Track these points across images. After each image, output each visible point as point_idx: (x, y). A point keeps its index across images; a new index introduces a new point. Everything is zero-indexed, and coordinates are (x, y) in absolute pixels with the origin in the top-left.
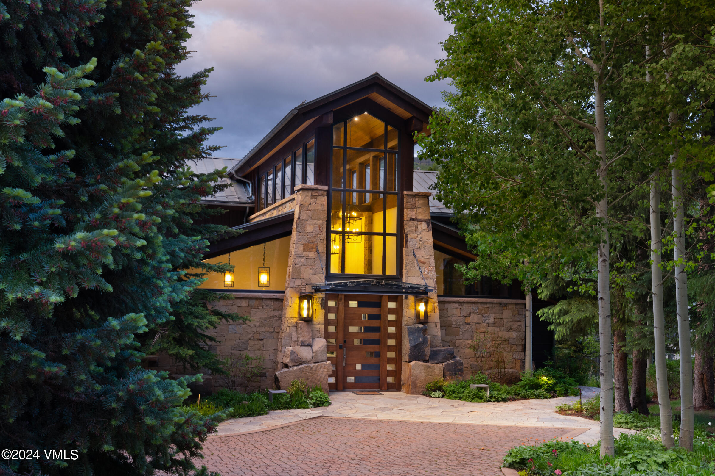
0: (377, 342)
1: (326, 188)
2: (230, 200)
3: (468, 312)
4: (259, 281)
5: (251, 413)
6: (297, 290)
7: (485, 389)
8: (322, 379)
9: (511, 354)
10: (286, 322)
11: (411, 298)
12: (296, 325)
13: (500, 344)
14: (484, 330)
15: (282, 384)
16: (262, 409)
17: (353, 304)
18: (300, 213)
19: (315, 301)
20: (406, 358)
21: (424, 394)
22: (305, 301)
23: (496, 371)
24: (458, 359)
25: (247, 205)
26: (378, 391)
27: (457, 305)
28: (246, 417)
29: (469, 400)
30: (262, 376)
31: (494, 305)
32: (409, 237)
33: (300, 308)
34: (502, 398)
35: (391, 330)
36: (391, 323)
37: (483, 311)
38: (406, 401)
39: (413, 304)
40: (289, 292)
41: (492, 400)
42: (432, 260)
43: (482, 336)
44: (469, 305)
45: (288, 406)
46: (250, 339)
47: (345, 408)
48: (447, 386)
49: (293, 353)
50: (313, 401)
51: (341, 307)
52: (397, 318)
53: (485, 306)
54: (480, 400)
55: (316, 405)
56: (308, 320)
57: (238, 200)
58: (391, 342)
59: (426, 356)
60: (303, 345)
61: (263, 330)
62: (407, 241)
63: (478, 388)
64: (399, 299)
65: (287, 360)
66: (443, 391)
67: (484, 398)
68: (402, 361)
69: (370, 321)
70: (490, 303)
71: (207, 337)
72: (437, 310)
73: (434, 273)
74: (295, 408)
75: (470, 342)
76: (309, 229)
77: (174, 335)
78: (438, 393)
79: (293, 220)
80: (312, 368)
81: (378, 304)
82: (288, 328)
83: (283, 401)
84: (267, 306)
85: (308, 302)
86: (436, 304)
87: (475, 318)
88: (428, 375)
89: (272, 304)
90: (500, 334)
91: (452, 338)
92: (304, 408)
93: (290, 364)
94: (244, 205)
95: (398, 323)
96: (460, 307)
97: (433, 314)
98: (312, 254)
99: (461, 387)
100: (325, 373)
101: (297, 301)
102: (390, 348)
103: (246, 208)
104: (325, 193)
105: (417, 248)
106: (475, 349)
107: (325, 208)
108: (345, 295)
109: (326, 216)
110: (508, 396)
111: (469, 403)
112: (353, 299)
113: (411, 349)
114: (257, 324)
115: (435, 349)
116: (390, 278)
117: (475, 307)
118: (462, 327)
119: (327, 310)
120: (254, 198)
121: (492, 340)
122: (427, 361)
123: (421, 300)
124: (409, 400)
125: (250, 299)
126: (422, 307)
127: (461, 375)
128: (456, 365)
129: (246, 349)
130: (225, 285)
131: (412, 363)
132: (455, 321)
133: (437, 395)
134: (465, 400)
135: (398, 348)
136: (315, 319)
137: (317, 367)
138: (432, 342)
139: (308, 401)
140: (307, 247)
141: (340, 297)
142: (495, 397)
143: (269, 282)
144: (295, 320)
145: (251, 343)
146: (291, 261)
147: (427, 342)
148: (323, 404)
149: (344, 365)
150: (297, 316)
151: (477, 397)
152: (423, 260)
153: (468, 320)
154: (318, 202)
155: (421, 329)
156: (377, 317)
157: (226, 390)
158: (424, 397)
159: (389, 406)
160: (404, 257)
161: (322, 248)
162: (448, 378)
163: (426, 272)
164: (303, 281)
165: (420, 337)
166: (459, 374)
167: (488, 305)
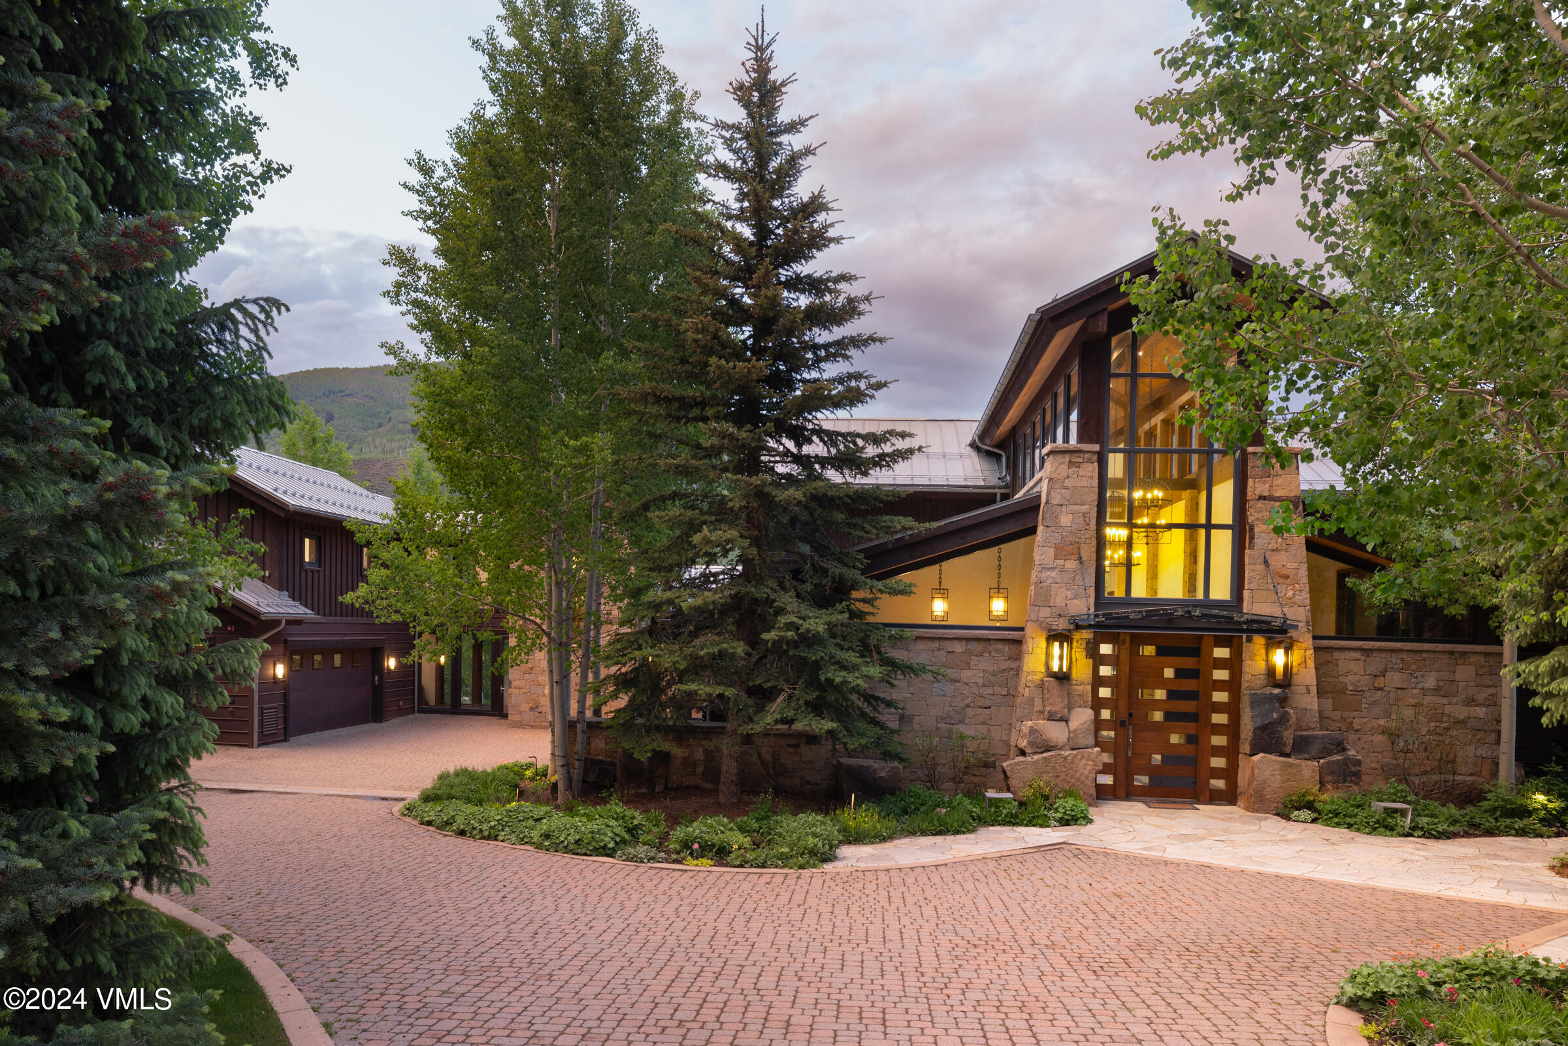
0: (1193, 717)
1: (1096, 447)
2: (969, 483)
3: (1382, 668)
4: (990, 612)
5: (942, 829)
6: (1044, 625)
7: (1403, 813)
8: (1083, 778)
9: (1473, 747)
10: (1023, 680)
11: (1259, 641)
12: (1041, 685)
13: (1448, 729)
14: (1414, 701)
15: (1013, 782)
16: (963, 823)
17: (1149, 650)
18: (1048, 493)
19: (1075, 644)
20: (1245, 747)
21: (1278, 814)
22: (1057, 644)
23: (1436, 777)
24: (1352, 752)
25: (996, 490)
26: (1192, 803)
27: (1357, 655)
28: (933, 835)
29: (1367, 830)
30: (988, 768)
31: (1436, 655)
32: (1257, 530)
33: (1048, 655)
34: (1439, 832)
35: (1220, 697)
36: (1220, 685)
37: (1413, 667)
38: (1237, 826)
39: (1263, 651)
40: (1030, 630)
41: (1416, 834)
42: (1303, 572)
43: (1408, 713)
44: (1384, 655)
45: (1012, 821)
46: (968, 706)
47: (1115, 830)
48: (1325, 802)
49: (1033, 731)
50: (1059, 815)
51: (1125, 655)
52: (1231, 675)
53: (1418, 657)
54: (1388, 833)
55: (1065, 822)
56: (1063, 678)
57: (982, 483)
58: (1219, 719)
59: (1285, 745)
60: (1051, 718)
61: (990, 691)
62: (1252, 538)
63: (1386, 809)
64: (1235, 641)
65: (1023, 743)
66: (1315, 810)
67: (1399, 829)
68: (1239, 753)
69: (1179, 680)
70: (1427, 651)
71: (883, 701)
72: (1311, 663)
73: (1306, 595)
74: (1027, 825)
75: (1382, 722)
76: (1065, 520)
77: (808, 697)
78: (1306, 814)
79: (1039, 506)
80: (1065, 758)
81: (1195, 650)
82: (1027, 690)
83: (1005, 812)
84: (997, 651)
85: (1061, 647)
86: (1310, 652)
87: (1394, 679)
88: (1288, 780)
89: (1006, 648)
90: (1448, 709)
91: (1346, 714)
92: (1041, 826)
93: (1028, 750)
94: (992, 491)
95: (1233, 686)
96: (1363, 658)
97: (1303, 671)
98: (1071, 564)
99: (1353, 806)
100: (1089, 768)
101: (1043, 644)
102: (1217, 729)
103: (995, 494)
104: (1095, 457)
105: (1273, 550)
106: (1393, 735)
107: (1095, 483)
108: (1133, 636)
109: (1096, 497)
110: (1451, 829)
111: (1365, 836)
112: (1148, 640)
113: (1254, 732)
114: (981, 681)
115: (1304, 733)
116: (1220, 604)
117: (1395, 658)
118: (1368, 694)
119: (1098, 660)
120: (1008, 478)
121: (1430, 720)
122: (1287, 755)
123: (1278, 644)
124: (1244, 823)
125: (968, 640)
126: (1279, 658)
127: (1357, 784)
128: (1346, 764)
129: (962, 722)
130: (935, 619)
131: (1255, 758)
132: (1353, 684)
133: (1302, 818)
134: (1358, 830)
135: (1232, 730)
136: (1074, 675)
137: (1075, 756)
138: (1298, 720)
139: (1051, 814)
140: (1061, 551)
141: (1121, 637)
142: (1422, 829)
143: (1006, 612)
144: (1039, 677)
145: (970, 712)
146: (1034, 574)
147: (1288, 720)
148: (1076, 820)
149: (1130, 754)
150: (1043, 670)
151: (1384, 826)
152: (1284, 571)
153: (1380, 682)
154: (1081, 472)
155: (1277, 696)
156: (1194, 674)
157: (918, 788)
158: (1279, 819)
159: (1200, 832)
160: (1247, 568)
161: (1088, 552)
162: (1329, 787)
163: (1290, 594)
164: (1054, 610)
165: (1273, 711)
166: (1351, 781)
167: (1424, 655)
